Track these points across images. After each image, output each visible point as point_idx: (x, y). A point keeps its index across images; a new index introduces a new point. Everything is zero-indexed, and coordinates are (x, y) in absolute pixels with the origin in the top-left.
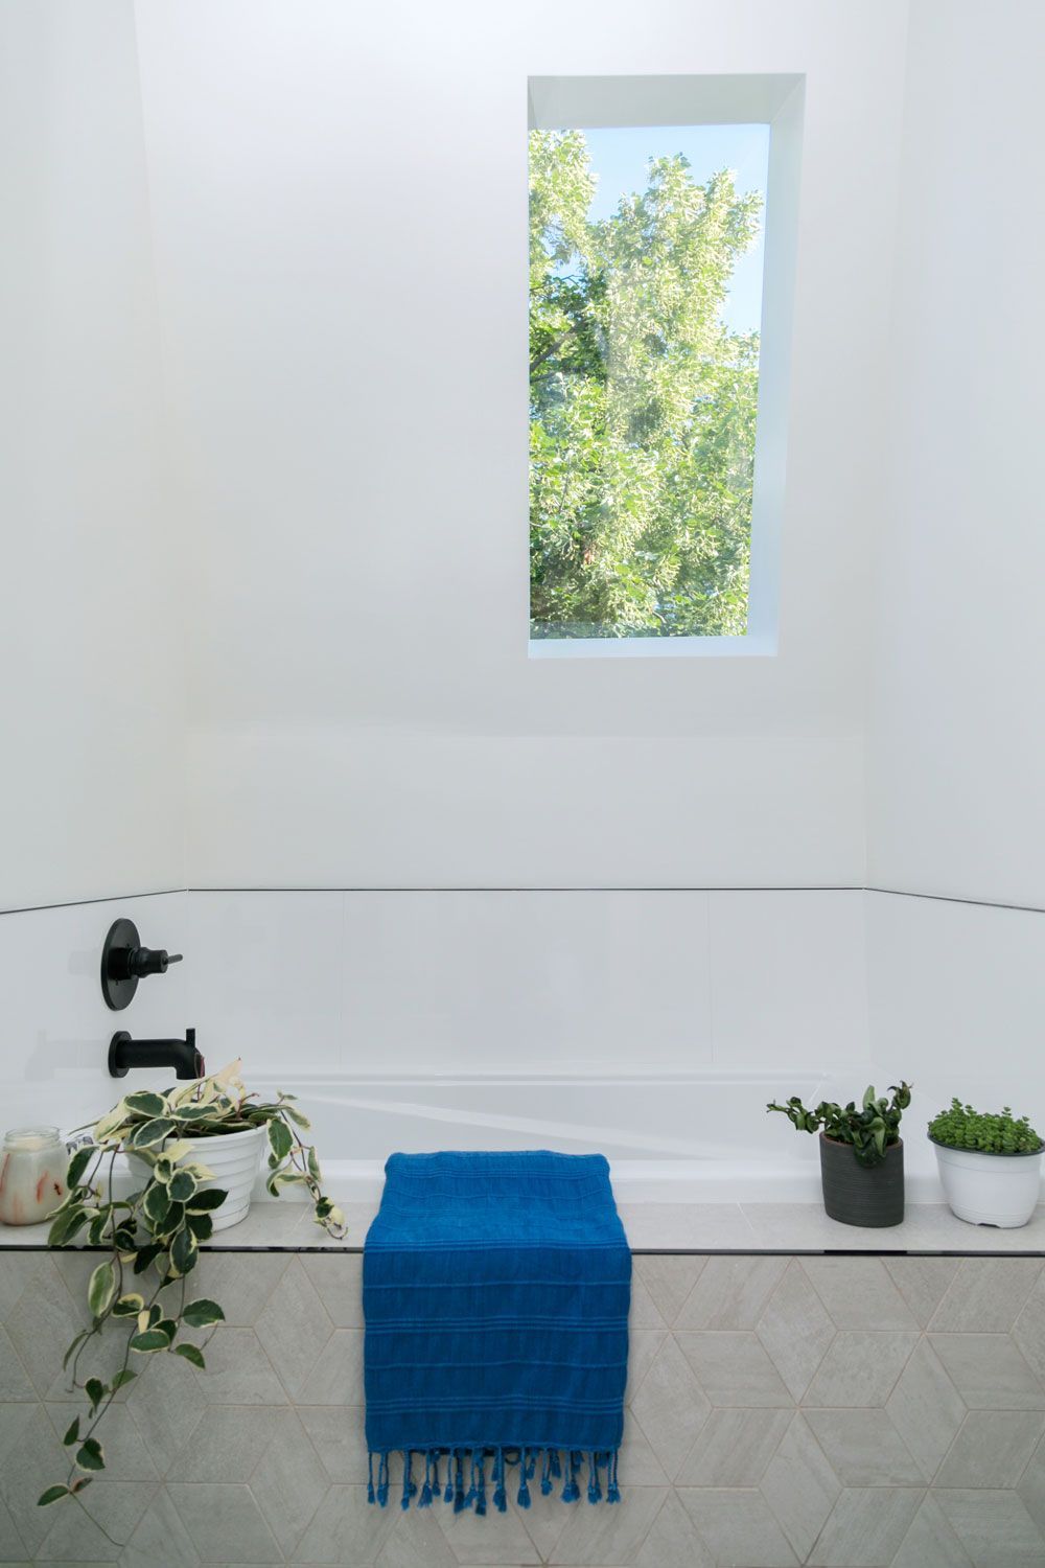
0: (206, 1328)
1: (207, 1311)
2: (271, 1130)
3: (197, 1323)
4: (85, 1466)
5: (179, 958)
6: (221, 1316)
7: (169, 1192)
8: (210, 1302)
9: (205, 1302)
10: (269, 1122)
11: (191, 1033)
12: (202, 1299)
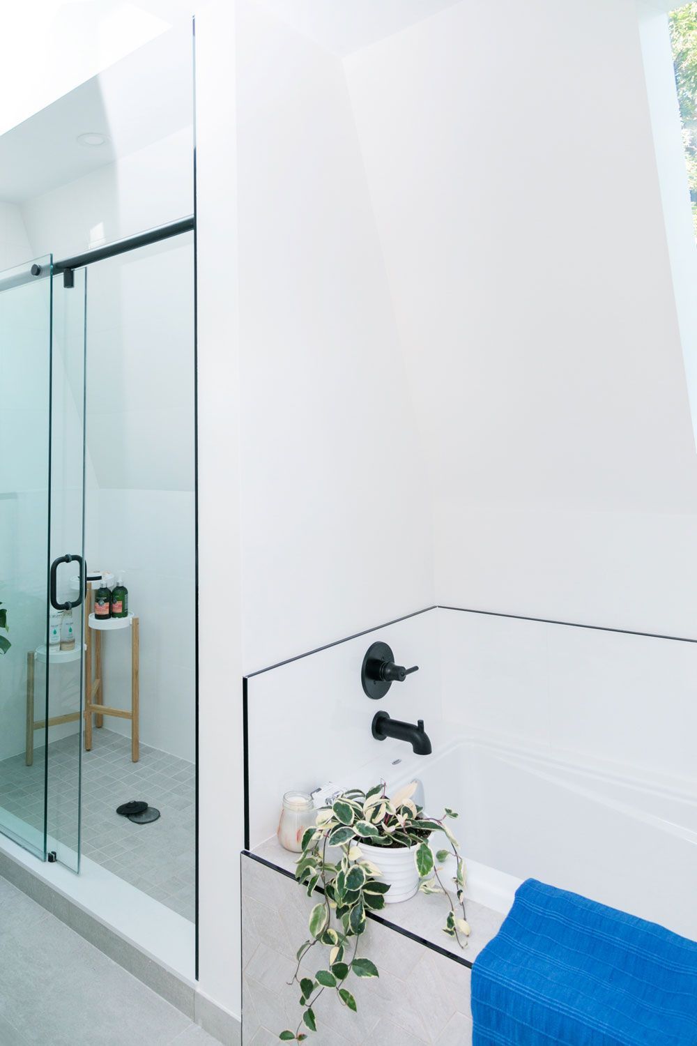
0: (366, 979)
1: (367, 967)
2: (419, 852)
3: (360, 973)
4: (307, 1025)
5: (416, 668)
6: (376, 974)
7: (346, 881)
8: (369, 961)
9: (366, 961)
10: (419, 844)
11: (421, 723)
12: (364, 958)
